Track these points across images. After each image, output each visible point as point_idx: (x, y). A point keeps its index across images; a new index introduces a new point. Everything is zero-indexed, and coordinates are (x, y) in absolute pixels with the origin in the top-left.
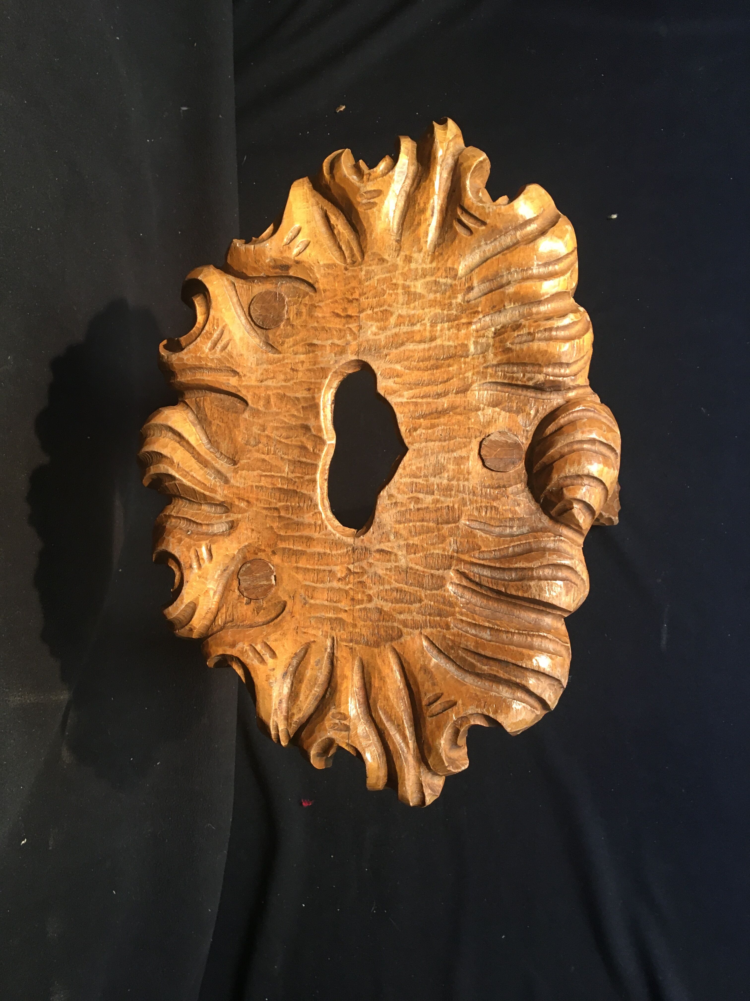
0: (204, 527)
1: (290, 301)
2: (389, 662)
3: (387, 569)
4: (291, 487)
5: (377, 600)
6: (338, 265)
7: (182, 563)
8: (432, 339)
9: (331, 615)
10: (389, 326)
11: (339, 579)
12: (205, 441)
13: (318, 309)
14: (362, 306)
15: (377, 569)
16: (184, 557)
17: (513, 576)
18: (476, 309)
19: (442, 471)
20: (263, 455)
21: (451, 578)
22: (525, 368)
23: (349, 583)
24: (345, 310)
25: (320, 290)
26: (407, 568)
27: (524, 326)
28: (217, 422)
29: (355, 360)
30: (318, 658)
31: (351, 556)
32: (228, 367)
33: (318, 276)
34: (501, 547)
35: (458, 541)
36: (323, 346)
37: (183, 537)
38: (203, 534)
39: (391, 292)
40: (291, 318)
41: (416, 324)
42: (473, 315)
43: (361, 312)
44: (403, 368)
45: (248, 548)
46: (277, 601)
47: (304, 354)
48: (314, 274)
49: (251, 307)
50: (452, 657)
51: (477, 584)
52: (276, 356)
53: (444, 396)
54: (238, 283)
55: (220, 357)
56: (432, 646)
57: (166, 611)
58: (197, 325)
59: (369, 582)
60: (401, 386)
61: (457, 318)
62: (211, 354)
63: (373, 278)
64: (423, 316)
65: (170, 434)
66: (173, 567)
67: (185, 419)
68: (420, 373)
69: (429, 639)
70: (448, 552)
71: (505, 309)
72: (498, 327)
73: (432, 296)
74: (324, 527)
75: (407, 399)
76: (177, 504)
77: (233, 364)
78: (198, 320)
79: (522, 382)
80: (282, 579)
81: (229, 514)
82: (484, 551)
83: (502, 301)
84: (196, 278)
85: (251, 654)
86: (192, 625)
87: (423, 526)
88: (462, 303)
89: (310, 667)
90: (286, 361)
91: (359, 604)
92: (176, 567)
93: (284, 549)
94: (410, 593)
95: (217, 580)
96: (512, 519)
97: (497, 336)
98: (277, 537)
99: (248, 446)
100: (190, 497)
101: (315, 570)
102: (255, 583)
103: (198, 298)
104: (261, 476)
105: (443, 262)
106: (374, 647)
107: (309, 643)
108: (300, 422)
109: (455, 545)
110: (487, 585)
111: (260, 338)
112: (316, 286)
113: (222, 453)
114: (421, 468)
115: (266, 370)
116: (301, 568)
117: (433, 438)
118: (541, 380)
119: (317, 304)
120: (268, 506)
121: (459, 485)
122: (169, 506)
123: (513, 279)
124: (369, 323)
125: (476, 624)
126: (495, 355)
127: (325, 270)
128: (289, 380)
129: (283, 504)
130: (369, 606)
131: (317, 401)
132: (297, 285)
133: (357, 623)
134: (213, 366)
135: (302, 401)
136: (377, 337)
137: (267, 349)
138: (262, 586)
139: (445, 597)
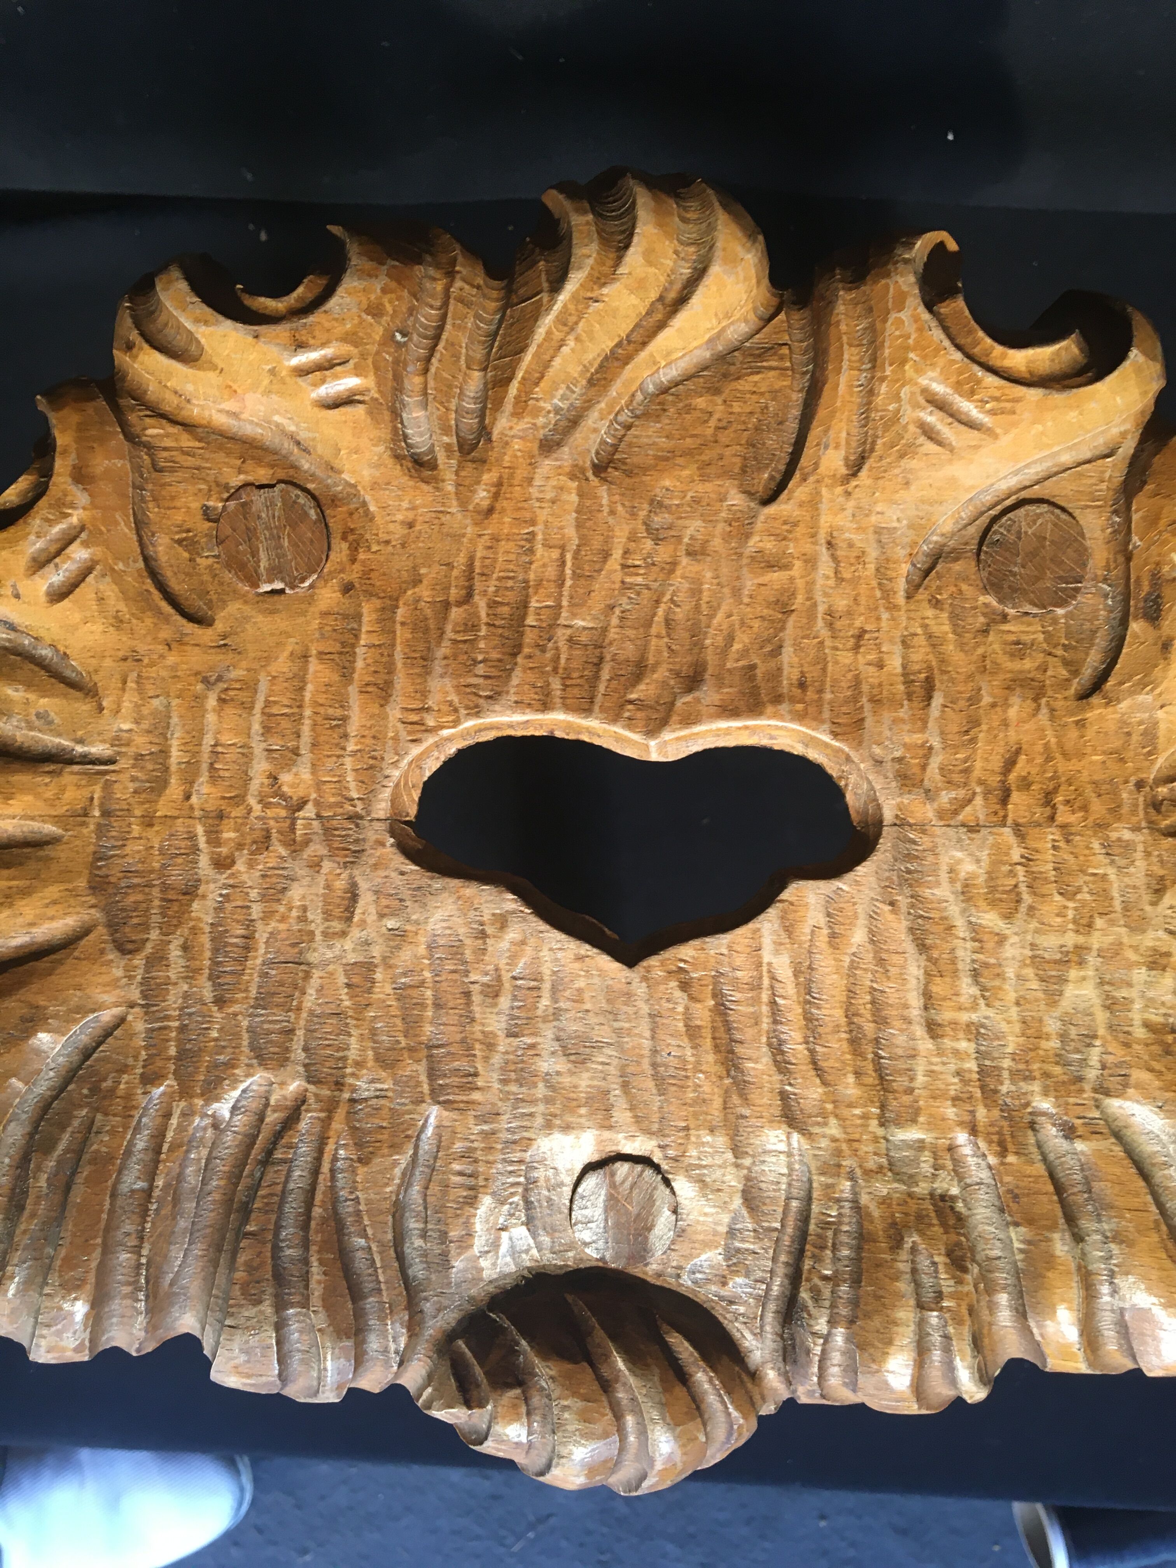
0: (418, 380)
1: (1055, 621)
2: (52, 918)
3: (305, 909)
4: (530, 637)
5: (220, 884)
6: (1153, 762)
7: (311, 319)
8: (933, 1029)
9: (176, 755)
10: (973, 910)
11: (276, 778)
12: (667, 375)
13: (1030, 705)
14: (1034, 832)
15: (306, 881)
16: (327, 325)
17: (289, 1252)
18: (1010, 1146)
19: (572, 1058)
20: (620, 552)
21: (282, 1084)
22: (845, 1281)
23: (267, 805)
24: (1025, 784)
25: (1083, 710)
26: (309, 964)
27: (960, 1282)
28: (719, 410)
29: (881, 815)
30: (57, 721)
31: (340, 811)
32: (874, 443)
33: (1124, 705)
34: (365, 1218)
35: (382, 1102)
36: (925, 722)
37: (386, 319)
38: (398, 378)
39: (1070, 914)
40: (1006, 627)
41: (977, 983)
42: (995, 1138)
43: (1019, 831)
44: (854, 950)
45: (361, 511)
46: (214, 597)
47: (904, 667)
48: (1132, 693)
49: (1044, 508)
50: (71, 1087)
51: (269, 1153)
52: (901, 585)
53: (775, 1061)
54: (1114, 465)
55: (903, 421)
56: (99, 1032)
57: (175, 273)
58: (999, 349)
59: (268, 860)
60: (806, 945)
61: (990, 1095)
62: (913, 394)
63: (1113, 862)
64: (997, 1004)
65: (686, 271)
66: (300, 290)
67: (727, 316)
68: (841, 996)
69: (116, 1026)
70: (353, 1075)
71: (1008, 1224)
72: (960, 1205)
73: (1052, 1026)
74: (418, 736)
75: (769, 964)
76: (485, 296)
77: (881, 458)
78: (1012, 352)
79: (810, 1271)
80: (273, 612)
81: (457, 454)
82: (354, 1172)
83: (1030, 1221)
84: (1135, 341)
85: (56, 529)
86: (141, 349)
87: (423, 1006)
88: (1029, 1110)
89: (32, 696)
90: (885, 616)
91: (207, 832)
92: (299, 299)
93: (358, 617)
94: (242, 973)
95: (269, 422)
96: (443, 1237)
97: (934, 1205)
98: (390, 598)
99: (646, 506)
100: (504, 336)
101: (300, 707)
102: (263, 534)
103: (1075, 350)
104: (563, 548)
105: (1146, 1057)
106: (93, 876)
107: (96, 694)
108: (711, 657)
109: (372, 1094)
110: (263, 1184)
111: (953, 534)
112: (1095, 700)
113: (628, 427)
114: (580, 1001)
115: (860, 558)
116: (304, 669)
117: (661, 1035)
118: (812, 1322)
119: (1043, 701)
120: (477, 571)
121: (533, 1102)
122: (480, 270)
123: (1088, 1248)
124: (984, 855)
125: (159, 1153)
126: (885, 1201)
127: (1140, 723)
128: (830, 625)
129: (483, 614)
130: (204, 861)
131: (770, 709)
132: (1101, 641)
133: (156, 828)
134: (879, 400)
135: (772, 664)
136: (944, 876)
137: (921, 557)
138: (255, 554)
139: (234, 1067)
